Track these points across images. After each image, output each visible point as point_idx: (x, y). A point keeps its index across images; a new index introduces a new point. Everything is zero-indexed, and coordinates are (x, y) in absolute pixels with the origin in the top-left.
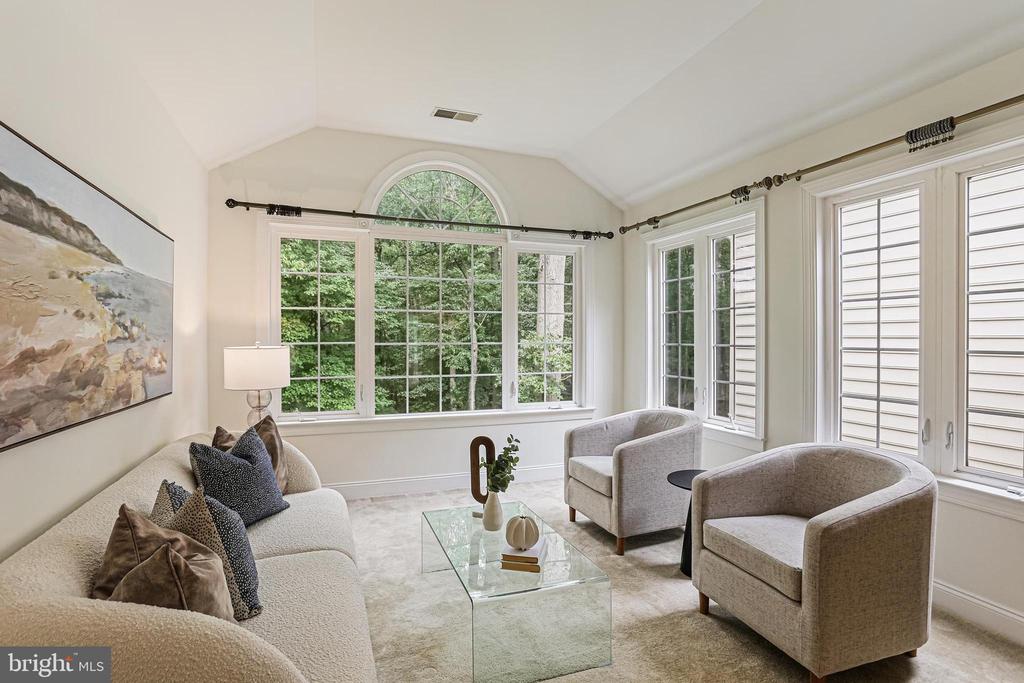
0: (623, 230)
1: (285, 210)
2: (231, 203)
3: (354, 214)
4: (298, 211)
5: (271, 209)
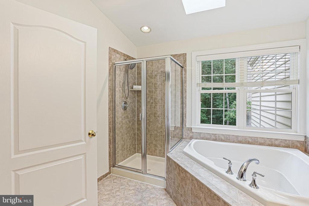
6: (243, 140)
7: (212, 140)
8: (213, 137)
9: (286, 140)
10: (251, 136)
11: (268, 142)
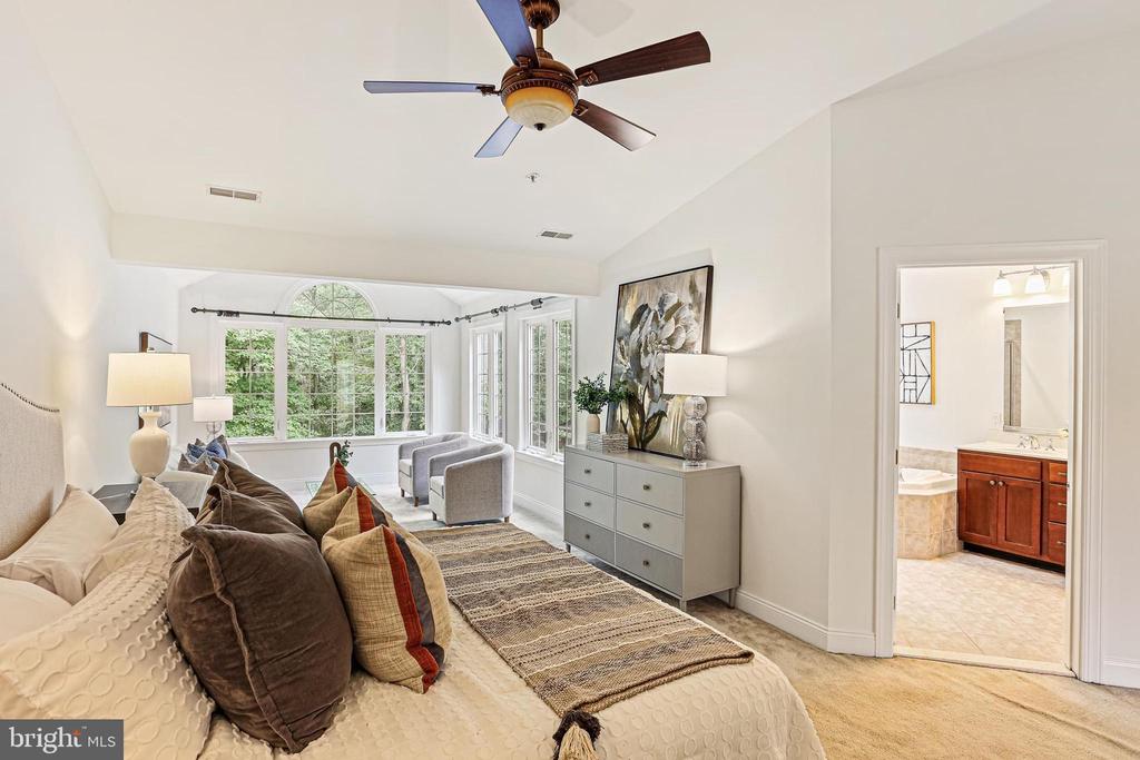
0: (457, 319)
1: (230, 313)
2: (194, 310)
3: (274, 315)
4: (237, 313)
5: (220, 313)
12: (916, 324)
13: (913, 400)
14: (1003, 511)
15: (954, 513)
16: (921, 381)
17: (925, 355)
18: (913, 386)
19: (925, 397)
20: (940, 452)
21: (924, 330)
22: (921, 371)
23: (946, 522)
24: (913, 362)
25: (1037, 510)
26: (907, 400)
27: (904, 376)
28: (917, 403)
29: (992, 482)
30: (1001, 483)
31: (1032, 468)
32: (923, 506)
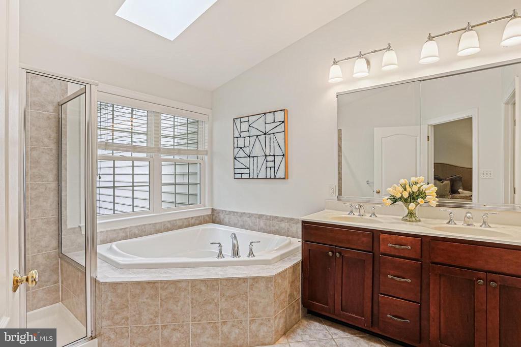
6: (161, 227)
7: (121, 240)
8: (122, 234)
9: (199, 217)
10: (169, 220)
11: (186, 223)
12: (274, 112)
13: (273, 176)
14: (340, 282)
15: (299, 284)
16: (278, 159)
17: (280, 137)
18: (271, 164)
19: (281, 174)
20: (292, 219)
21: (280, 116)
22: (278, 152)
23: (291, 296)
24: (272, 144)
25: (369, 282)
26: (268, 177)
27: (266, 156)
28: (275, 178)
29: (330, 253)
30: (338, 255)
31: (365, 239)
32: (267, 288)
